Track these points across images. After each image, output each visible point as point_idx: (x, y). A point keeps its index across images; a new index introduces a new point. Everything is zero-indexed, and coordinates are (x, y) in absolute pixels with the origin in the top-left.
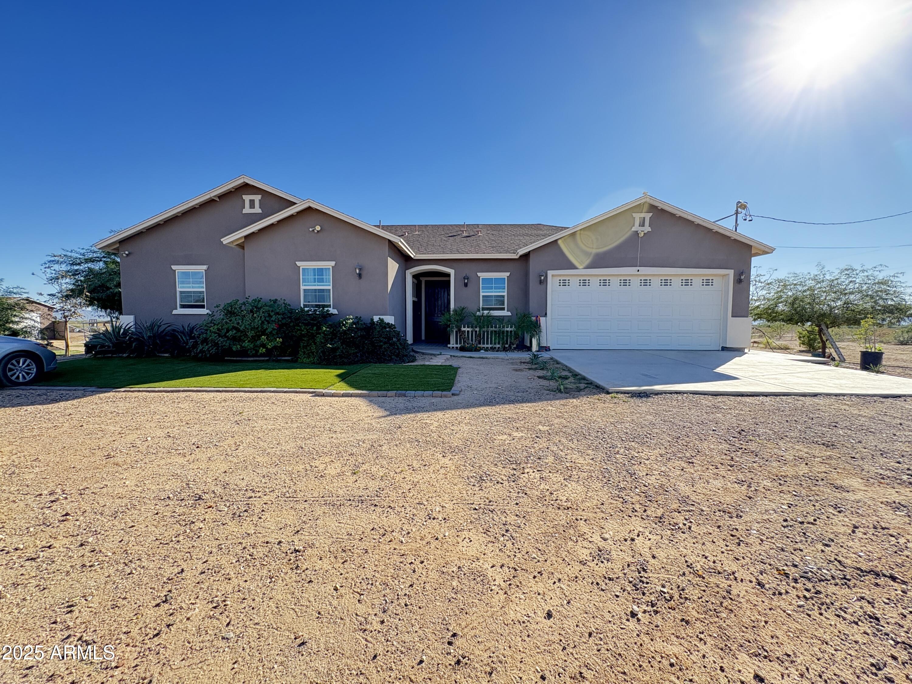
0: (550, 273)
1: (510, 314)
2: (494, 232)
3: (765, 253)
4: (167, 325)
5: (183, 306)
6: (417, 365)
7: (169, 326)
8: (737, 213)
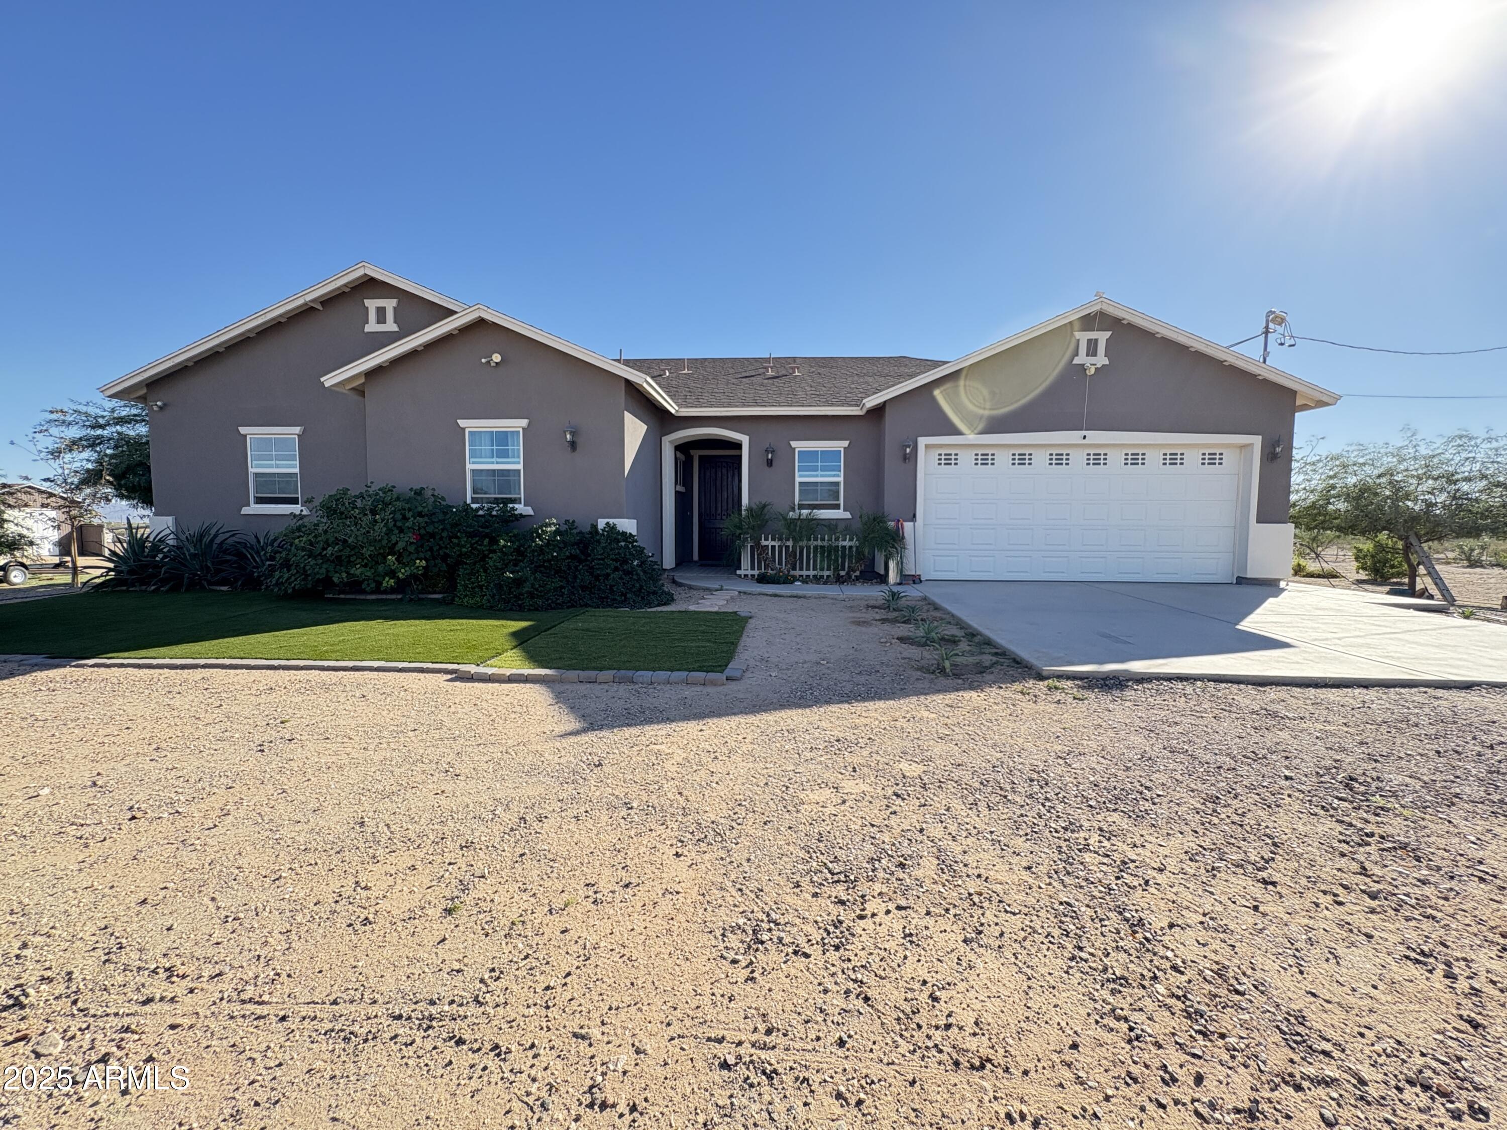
0: (922, 441)
1: (850, 516)
2: (822, 370)
3: (1321, 404)
4: (228, 534)
5: (260, 501)
6: (673, 612)
7: (233, 535)
8: (1267, 332)
